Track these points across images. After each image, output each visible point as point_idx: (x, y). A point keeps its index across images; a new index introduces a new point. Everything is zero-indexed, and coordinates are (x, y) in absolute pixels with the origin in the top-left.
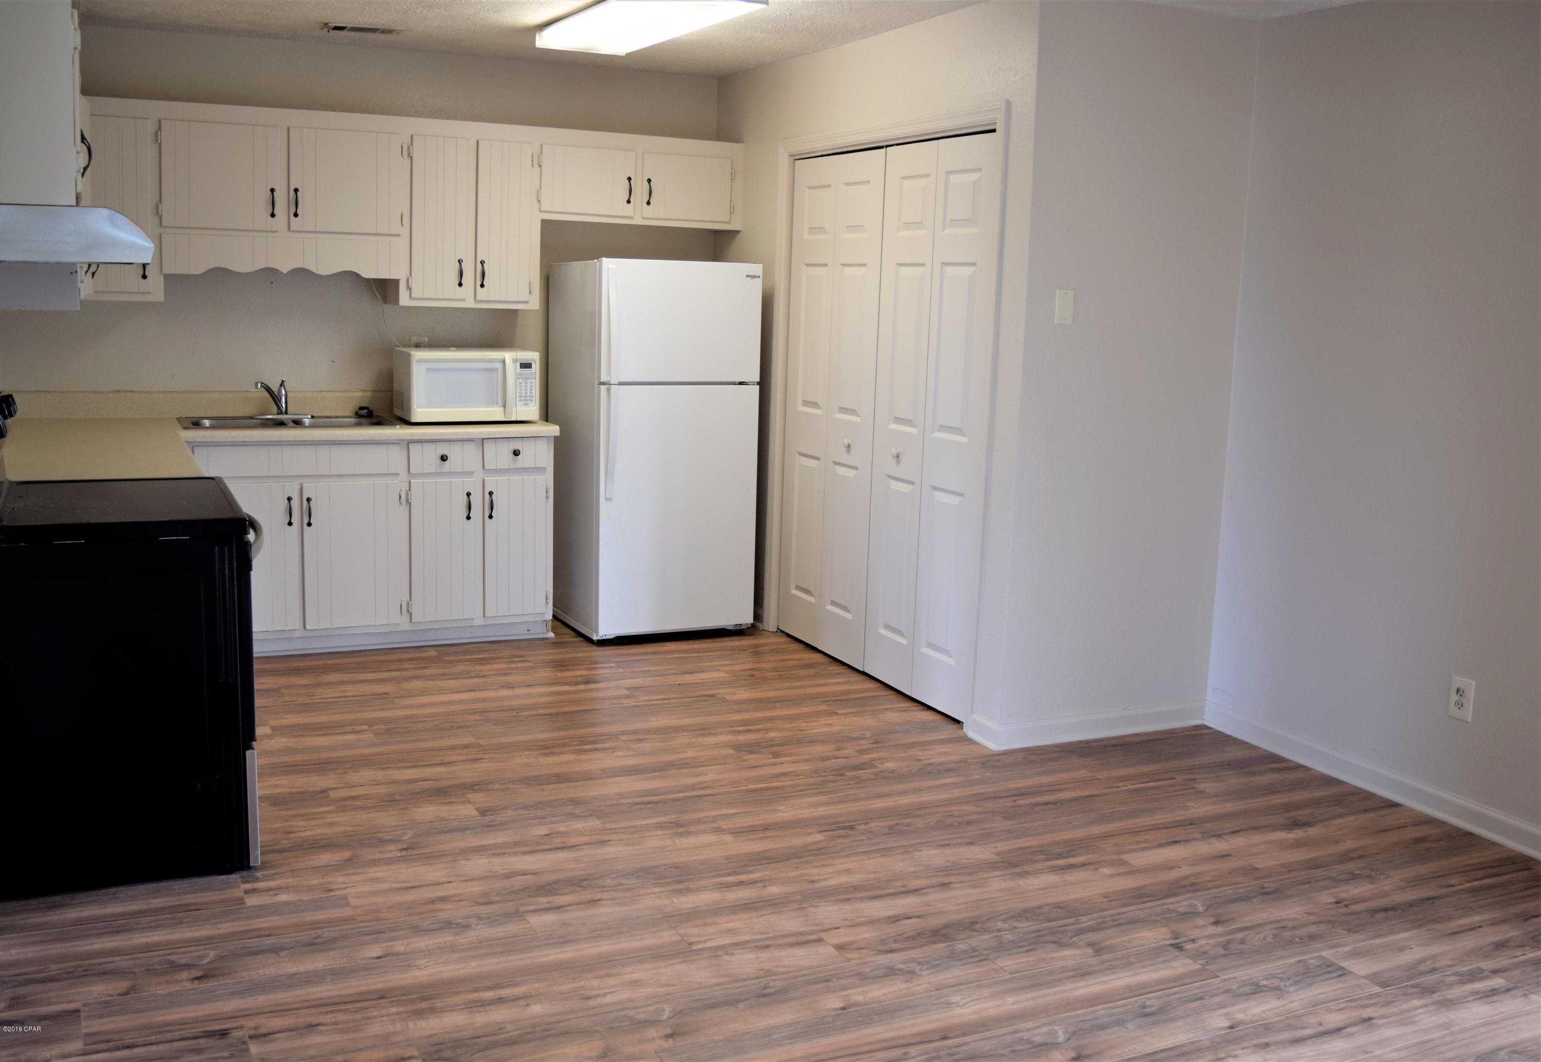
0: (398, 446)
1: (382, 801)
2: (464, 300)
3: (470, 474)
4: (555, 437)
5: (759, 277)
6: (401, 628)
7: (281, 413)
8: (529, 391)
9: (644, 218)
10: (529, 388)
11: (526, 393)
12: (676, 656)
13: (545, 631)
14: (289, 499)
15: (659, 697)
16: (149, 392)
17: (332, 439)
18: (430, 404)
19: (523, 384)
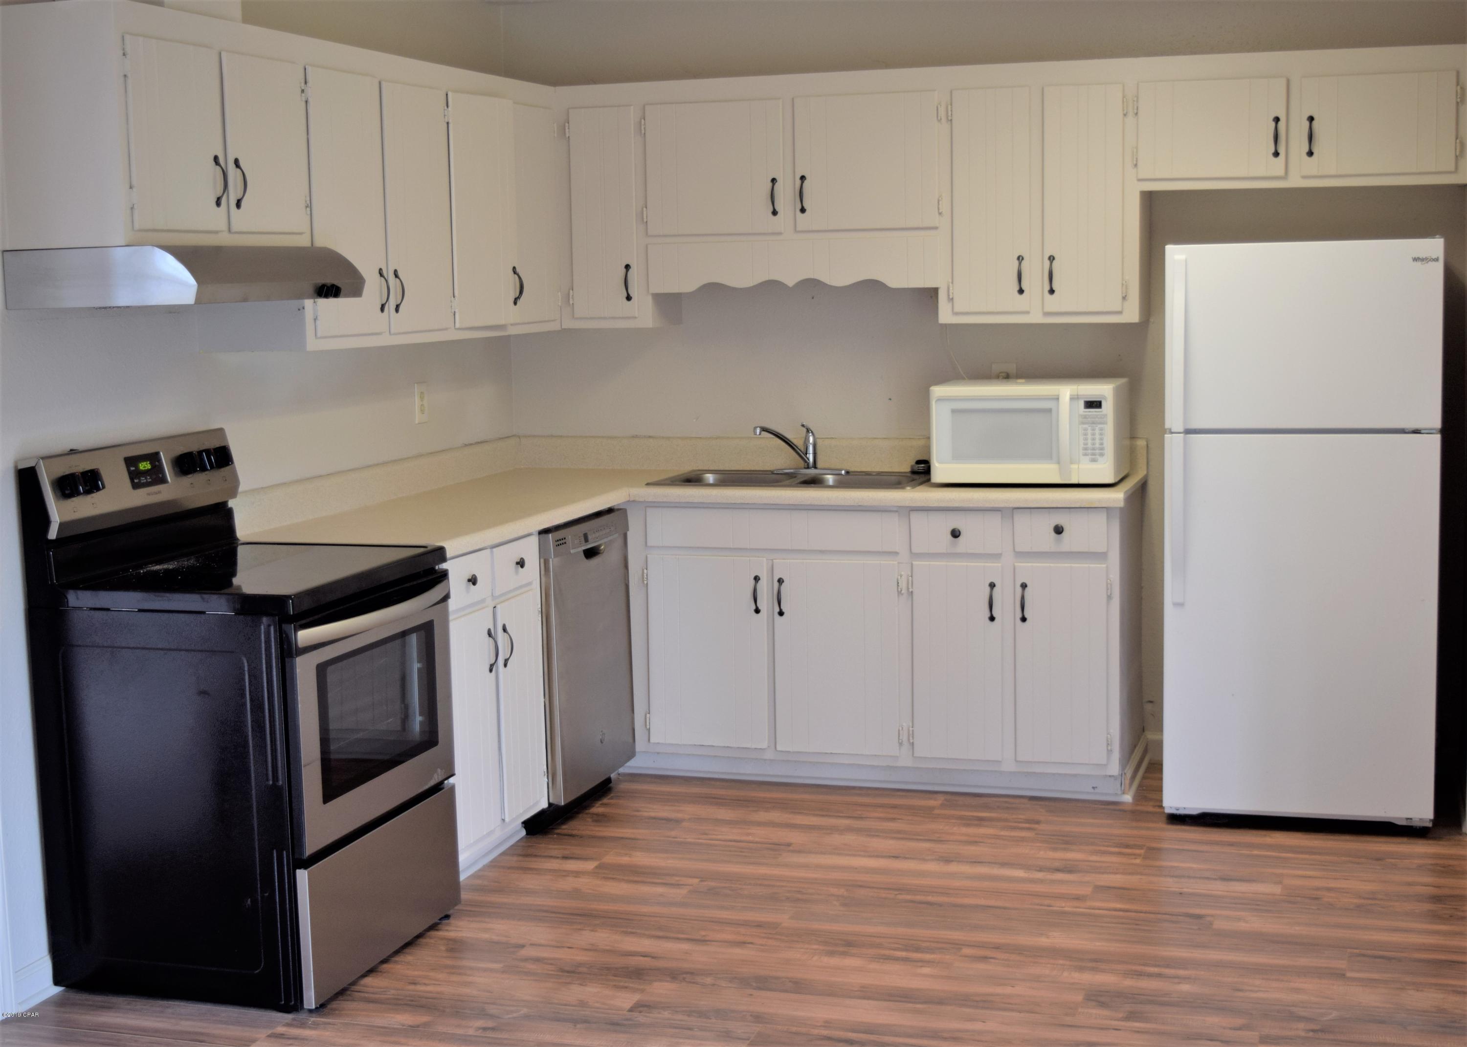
0: (897, 514)
1: (562, 971)
2: (1028, 313)
3: (997, 557)
4: (1121, 509)
5: (1437, 260)
6: (900, 763)
7: (808, 468)
8: (1097, 441)
9: (1304, 177)
10: (1097, 436)
11: (1094, 444)
12: (1256, 852)
13: (1119, 792)
14: (757, 579)
15: (1119, 906)
16: (668, 438)
17: (809, 503)
18: (958, 456)
19: (1089, 432)
